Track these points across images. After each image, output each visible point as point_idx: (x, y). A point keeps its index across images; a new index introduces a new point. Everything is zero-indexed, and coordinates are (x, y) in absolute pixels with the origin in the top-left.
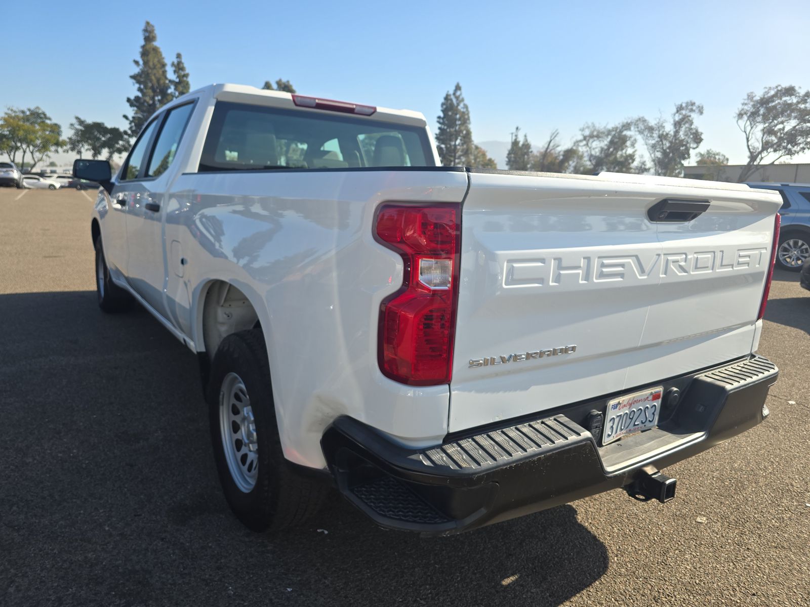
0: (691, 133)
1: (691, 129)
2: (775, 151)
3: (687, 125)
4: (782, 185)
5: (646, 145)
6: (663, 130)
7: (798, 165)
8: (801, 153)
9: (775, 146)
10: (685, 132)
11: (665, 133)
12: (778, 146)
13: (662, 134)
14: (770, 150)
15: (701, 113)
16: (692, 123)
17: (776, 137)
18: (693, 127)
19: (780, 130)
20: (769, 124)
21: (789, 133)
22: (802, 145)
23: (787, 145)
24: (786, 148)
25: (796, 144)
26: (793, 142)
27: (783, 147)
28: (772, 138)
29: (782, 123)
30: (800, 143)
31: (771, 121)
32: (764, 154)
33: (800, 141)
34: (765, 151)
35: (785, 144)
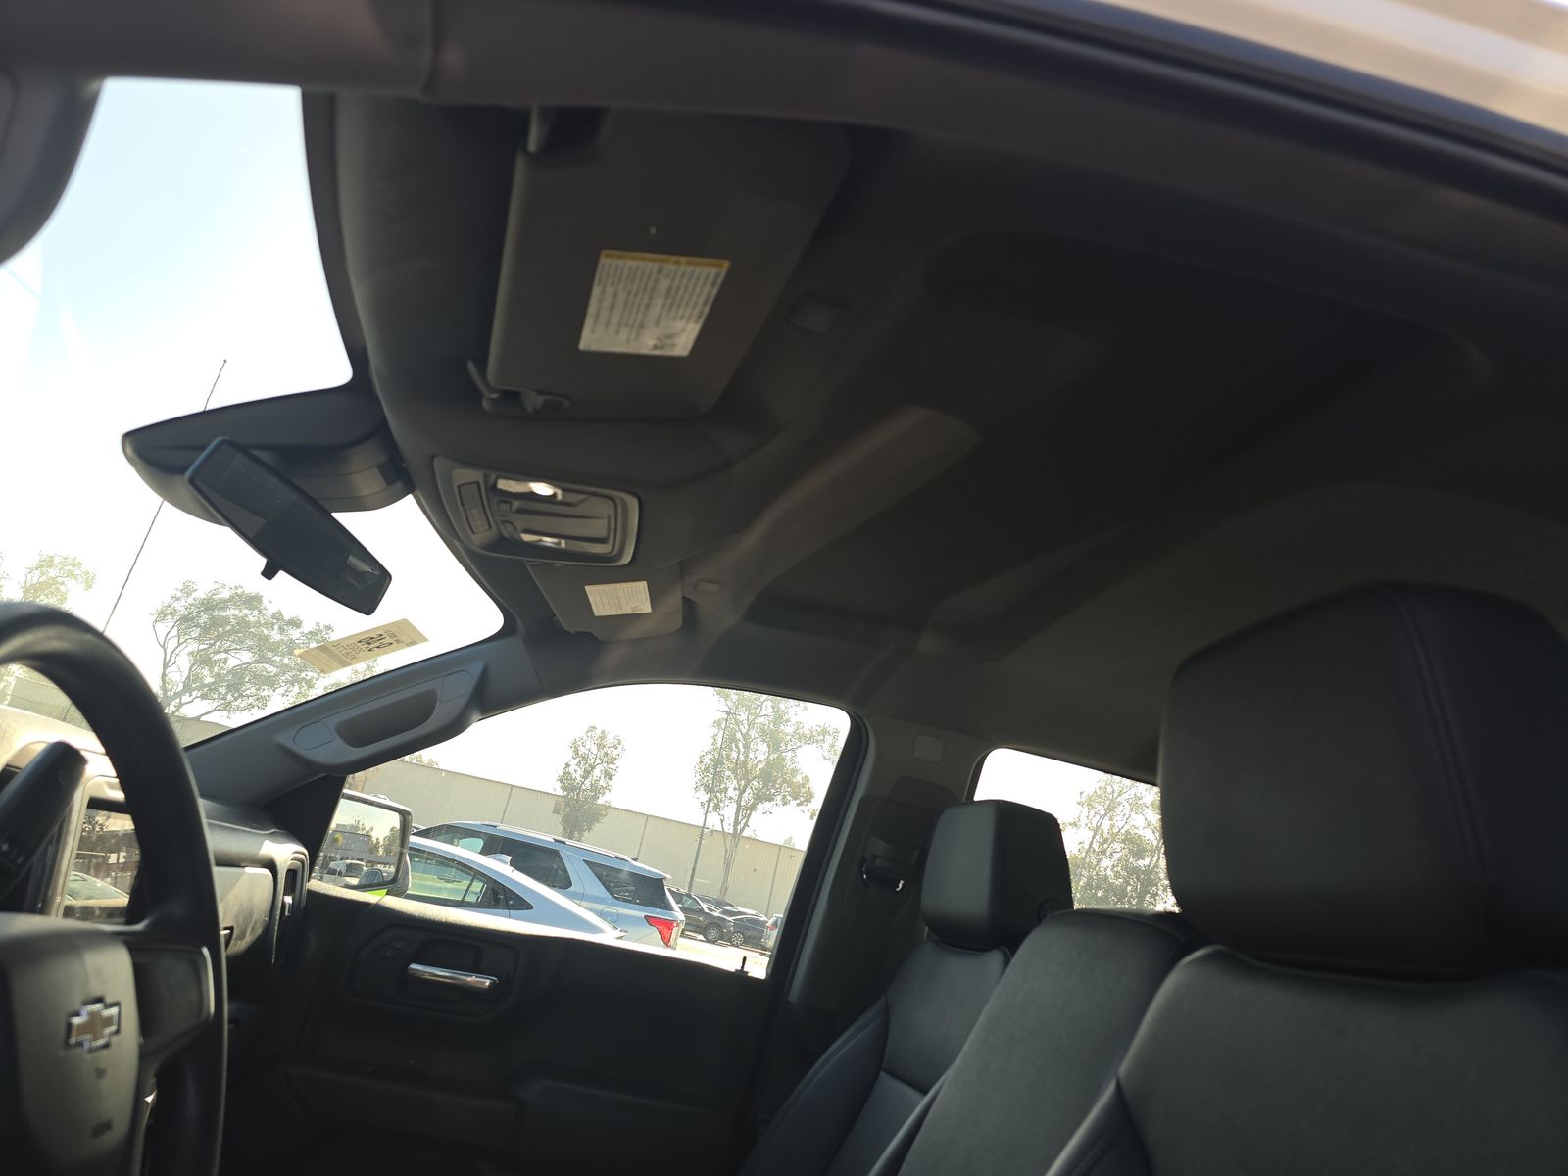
2: (204, 697)
4: (556, 840)
9: (206, 690)
14: (198, 694)
15: (88, 587)
17: (211, 671)
19: (220, 661)
20: (206, 646)
21: (233, 672)
22: (251, 700)
23: (227, 693)
24: (225, 698)
25: (241, 696)
26: (237, 690)
27: (220, 693)
28: (206, 672)
29: (226, 651)
30: (248, 696)
31: (212, 641)
32: (186, 698)
33: (248, 692)
34: (188, 694)
35: (223, 690)
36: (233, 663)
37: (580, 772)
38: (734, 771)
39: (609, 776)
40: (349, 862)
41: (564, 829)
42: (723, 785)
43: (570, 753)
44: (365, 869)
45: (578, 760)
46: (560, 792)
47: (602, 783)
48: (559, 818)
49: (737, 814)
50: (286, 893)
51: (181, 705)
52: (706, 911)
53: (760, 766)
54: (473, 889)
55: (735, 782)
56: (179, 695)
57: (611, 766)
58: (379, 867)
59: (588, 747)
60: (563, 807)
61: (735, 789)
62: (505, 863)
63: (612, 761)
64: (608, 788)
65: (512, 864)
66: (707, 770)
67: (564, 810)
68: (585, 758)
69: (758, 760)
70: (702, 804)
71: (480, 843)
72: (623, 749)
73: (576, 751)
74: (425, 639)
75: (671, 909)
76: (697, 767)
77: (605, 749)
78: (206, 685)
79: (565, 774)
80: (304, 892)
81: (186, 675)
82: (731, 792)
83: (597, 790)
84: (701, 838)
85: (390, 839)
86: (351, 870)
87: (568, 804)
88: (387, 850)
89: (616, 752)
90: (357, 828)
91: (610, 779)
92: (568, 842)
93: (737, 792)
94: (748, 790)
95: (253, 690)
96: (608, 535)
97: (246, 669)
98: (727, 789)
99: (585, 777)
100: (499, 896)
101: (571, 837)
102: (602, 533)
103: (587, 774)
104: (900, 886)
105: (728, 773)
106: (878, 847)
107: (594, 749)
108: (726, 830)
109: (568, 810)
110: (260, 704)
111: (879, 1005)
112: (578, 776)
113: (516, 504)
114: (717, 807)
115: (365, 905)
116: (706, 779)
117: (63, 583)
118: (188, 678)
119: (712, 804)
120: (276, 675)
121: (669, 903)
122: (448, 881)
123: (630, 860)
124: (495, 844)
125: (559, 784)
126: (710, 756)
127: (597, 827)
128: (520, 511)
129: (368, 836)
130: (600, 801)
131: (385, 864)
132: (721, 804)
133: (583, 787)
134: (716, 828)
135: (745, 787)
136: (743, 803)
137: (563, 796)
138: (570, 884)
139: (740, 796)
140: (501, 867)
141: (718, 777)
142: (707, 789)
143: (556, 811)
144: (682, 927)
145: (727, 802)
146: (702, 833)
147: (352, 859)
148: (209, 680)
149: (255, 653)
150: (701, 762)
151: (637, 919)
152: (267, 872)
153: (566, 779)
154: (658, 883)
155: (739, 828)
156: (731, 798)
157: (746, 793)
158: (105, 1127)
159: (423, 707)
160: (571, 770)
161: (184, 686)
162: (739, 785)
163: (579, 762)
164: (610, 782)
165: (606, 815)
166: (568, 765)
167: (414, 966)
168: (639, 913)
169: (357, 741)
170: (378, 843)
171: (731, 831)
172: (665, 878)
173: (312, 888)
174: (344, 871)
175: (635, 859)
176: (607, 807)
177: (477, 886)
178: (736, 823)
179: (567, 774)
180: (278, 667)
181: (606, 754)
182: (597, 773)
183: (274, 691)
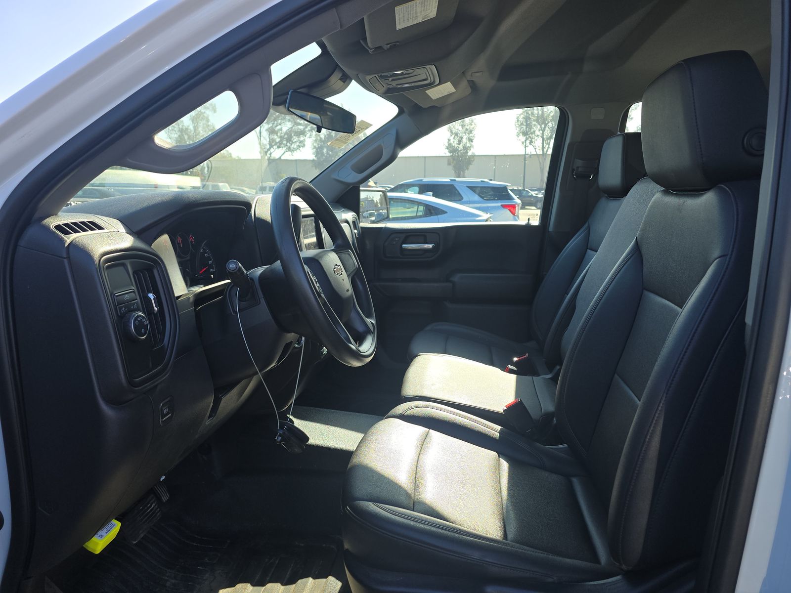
0: (209, 129)
1: (208, 126)
2: (279, 147)
3: (204, 122)
4: (451, 180)
5: (170, 138)
6: (182, 124)
7: (296, 160)
8: (298, 150)
9: (278, 144)
10: (204, 128)
11: (184, 127)
12: (280, 144)
13: (182, 129)
14: (275, 147)
15: (215, 111)
16: (208, 121)
17: (277, 135)
18: (209, 123)
19: (279, 130)
20: (271, 125)
21: (286, 133)
22: (298, 144)
23: (287, 143)
24: (287, 146)
25: (293, 142)
26: (290, 140)
27: (284, 144)
28: (275, 137)
29: (280, 124)
30: (296, 142)
31: (273, 122)
32: (272, 150)
33: (295, 140)
34: (272, 148)
35: (285, 142)
36: (285, 129)
37: (456, 142)
38: (537, 121)
39: (471, 140)
40: (369, 212)
41: (455, 172)
42: (532, 130)
43: (449, 133)
44: (376, 213)
45: (453, 136)
46: (448, 154)
47: (468, 145)
48: (451, 167)
49: (543, 144)
50: (354, 230)
51: (271, 154)
52: (534, 195)
53: (552, 114)
54: (419, 209)
55: (539, 126)
56: (269, 150)
57: (471, 135)
58: (381, 211)
59: (457, 128)
60: (452, 161)
61: (539, 130)
62: (430, 196)
63: (471, 132)
64: (472, 146)
65: (433, 195)
66: (522, 124)
67: (453, 163)
68: (456, 134)
69: (549, 111)
70: (523, 143)
71: (417, 189)
72: (475, 124)
73: (451, 132)
74: (371, 125)
75: (514, 199)
76: (516, 124)
77: (466, 127)
78: (278, 143)
79: (449, 144)
80: (360, 228)
81: (268, 140)
82: (538, 133)
83: (466, 149)
84: (525, 160)
85: (381, 199)
86: (371, 215)
87: (454, 159)
88: (381, 203)
89: (472, 127)
90: (367, 198)
91: (472, 141)
92: (458, 179)
93: (541, 132)
94: (547, 129)
95: (297, 139)
96: (427, 77)
97: (291, 131)
98: (534, 132)
99: (459, 144)
100: (431, 211)
101: (459, 177)
102: (425, 77)
103: (460, 142)
104: (592, 177)
105: (534, 123)
106: (579, 163)
107: (460, 128)
108: (538, 153)
109: (455, 162)
110: (302, 145)
111: (586, 225)
112: (455, 143)
113: (390, 79)
114: (531, 142)
115: (381, 228)
116: (522, 130)
117: (204, 113)
118: (270, 141)
119: (528, 142)
120: (304, 129)
121: (512, 196)
122: (408, 208)
123: (489, 181)
124: (424, 188)
125: (447, 151)
126: (522, 116)
127: (471, 167)
128: (392, 80)
129: (373, 200)
130: (470, 153)
131: (382, 210)
132: (533, 140)
133: (459, 149)
134: (532, 153)
135: (545, 127)
136: (545, 137)
137: (451, 156)
138: (463, 198)
139: (543, 134)
140: (429, 198)
141: (529, 126)
142: (525, 134)
143: (449, 164)
144: (520, 206)
145: (536, 138)
146: (525, 157)
147: (370, 210)
148: (278, 140)
149: (292, 122)
150: (518, 121)
151: (498, 207)
152: (346, 224)
153: (450, 147)
154: (505, 189)
155: (545, 150)
156: (538, 136)
157: (546, 131)
158: (348, 290)
159: (378, 154)
160: (451, 142)
161: (269, 145)
162: (541, 127)
163: (454, 137)
164: (472, 143)
165: (474, 160)
166: (449, 140)
167: (404, 245)
168: (499, 204)
169: (361, 171)
170: (377, 202)
171: (541, 153)
172: (507, 186)
173: (362, 226)
174: (369, 216)
175: (491, 180)
176: (473, 156)
177: (421, 208)
178: (543, 148)
179: (450, 144)
180: (303, 126)
181: (467, 129)
182: (464, 140)
183: (305, 136)
